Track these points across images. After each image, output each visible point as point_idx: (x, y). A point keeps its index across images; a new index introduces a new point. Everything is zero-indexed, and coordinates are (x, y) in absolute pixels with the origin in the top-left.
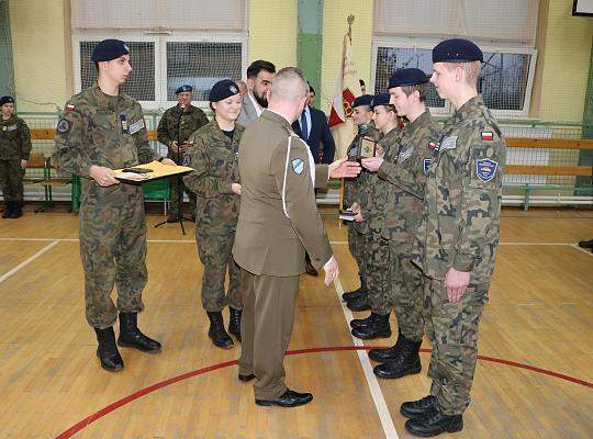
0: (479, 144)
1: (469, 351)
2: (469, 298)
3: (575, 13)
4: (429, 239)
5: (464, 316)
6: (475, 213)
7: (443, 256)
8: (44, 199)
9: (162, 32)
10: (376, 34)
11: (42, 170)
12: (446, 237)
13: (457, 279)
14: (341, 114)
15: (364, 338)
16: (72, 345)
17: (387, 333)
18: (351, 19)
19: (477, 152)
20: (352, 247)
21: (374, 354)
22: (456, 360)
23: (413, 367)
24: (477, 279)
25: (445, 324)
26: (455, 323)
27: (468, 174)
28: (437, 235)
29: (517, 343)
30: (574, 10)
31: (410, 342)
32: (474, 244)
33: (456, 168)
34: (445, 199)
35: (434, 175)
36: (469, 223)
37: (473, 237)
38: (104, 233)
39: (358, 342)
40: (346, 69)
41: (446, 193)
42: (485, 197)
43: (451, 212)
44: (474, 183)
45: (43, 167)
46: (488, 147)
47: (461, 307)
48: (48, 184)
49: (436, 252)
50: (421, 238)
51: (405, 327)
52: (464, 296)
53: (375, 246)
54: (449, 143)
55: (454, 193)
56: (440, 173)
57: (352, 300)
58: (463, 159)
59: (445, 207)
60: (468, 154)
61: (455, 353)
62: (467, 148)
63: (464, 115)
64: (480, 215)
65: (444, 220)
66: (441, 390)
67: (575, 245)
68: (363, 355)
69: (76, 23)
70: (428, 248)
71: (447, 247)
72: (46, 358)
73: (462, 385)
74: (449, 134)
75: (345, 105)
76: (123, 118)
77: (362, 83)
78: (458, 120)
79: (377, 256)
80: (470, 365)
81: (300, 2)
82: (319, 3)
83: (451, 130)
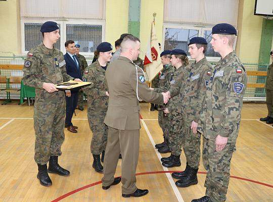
0: (235, 75)
1: (226, 175)
2: (227, 150)
3: (255, 14)
4: (207, 120)
5: (224, 158)
6: (232, 109)
7: (214, 129)
8: (6, 98)
9: (64, 19)
10: (165, 22)
11: (5, 84)
12: (216, 120)
13: (221, 140)
14: (150, 59)
15: (168, 167)
16: (24, 173)
17: (179, 164)
18: (154, 15)
19: (234, 79)
20: (160, 123)
21: (174, 175)
22: (220, 179)
23: (194, 181)
24: (231, 140)
25: (215, 162)
26: (220, 161)
27: (229, 90)
28: (211, 119)
29: (240, 168)
30: (255, 12)
31: (193, 169)
32: (231, 124)
33: (223, 85)
34: (216, 101)
35: (211, 89)
36: (229, 113)
37: (231, 120)
38: (48, 116)
39: (166, 169)
40: (153, 38)
41: (217, 98)
42: (237, 101)
43: (219, 108)
44: (232, 94)
45: (6, 83)
46: (239, 76)
47: (223, 154)
48: (8, 91)
49: (211, 127)
50: (203, 120)
51: (190, 161)
52: (225, 148)
53: (174, 122)
54: (219, 74)
55: (221, 98)
56: (214, 88)
57: (160, 148)
58: (227, 82)
59: (216, 105)
60: (229, 80)
61: (220, 176)
62: (229, 77)
63: (227, 60)
64: (235, 109)
65: (216, 112)
66: (212, 194)
67: (258, 120)
68: (169, 175)
69: (23, 14)
70: (207, 125)
71: (216, 125)
72: (11, 180)
73: (223, 192)
74: (219, 69)
75: (152, 55)
76: (56, 60)
77: (160, 44)
78: (224, 63)
79: (175, 127)
80: (227, 182)
81: (130, 7)
82: (139, 7)
83: (220, 67)
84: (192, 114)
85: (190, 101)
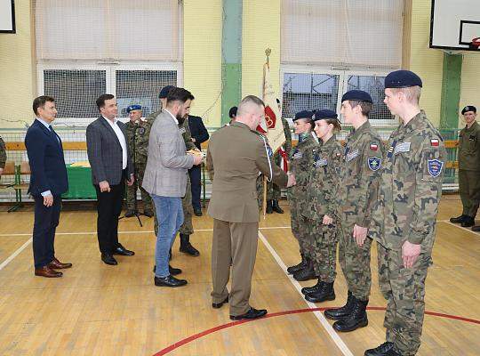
0: (429, 149)
1: (420, 304)
3: (431, 47)
4: (387, 219)
5: (416, 277)
6: (427, 200)
7: (399, 232)
8: (15, 200)
9: (113, 62)
10: (283, 63)
11: (12, 176)
12: (400, 218)
13: (410, 250)
14: (263, 125)
15: (315, 302)
16: (80, 322)
17: (332, 296)
18: (268, 52)
19: (428, 155)
20: (295, 231)
21: (328, 313)
22: (411, 312)
23: (362, 321)
25: (402, 285)
26: (410, 283)
27: (421, 171)
28: (392, 217)
30: (431, 44)
31: (360, 301)
32: (426, 223)
33: (410, 165)
34: (399, 189)
35: (390, 171)
36: (423, 208)
39: (312, 305)
40: (266, 91)
41: (400, 185)
42: (434, 188)
43: (404, 200)
44: (426, 178)
45: (12, 174)
46: (436, 150)
47: (413, 271)
48: (18, 188)
49: (392, 229)
54: (403, 147)
56: (396, 169)
58: (417, 160)
59: (399, 196)
60: (420, 156)
61: (410, 307)
62: (420, 151)
63: (413, 126)
64: (431, 201)
65: (399, 206)
68: (319, 315)
69: (41, 55)
70: (386, 227)
71: (401, 226)
72: (61, 334)
73: (415, 332)
74: (401, 140)
79: (327, 236)
80: (421, 314)
81: (224, 38)
82: (239, 39)
83: (403, 138)
84: (353, 213)
85: (349, 193)
